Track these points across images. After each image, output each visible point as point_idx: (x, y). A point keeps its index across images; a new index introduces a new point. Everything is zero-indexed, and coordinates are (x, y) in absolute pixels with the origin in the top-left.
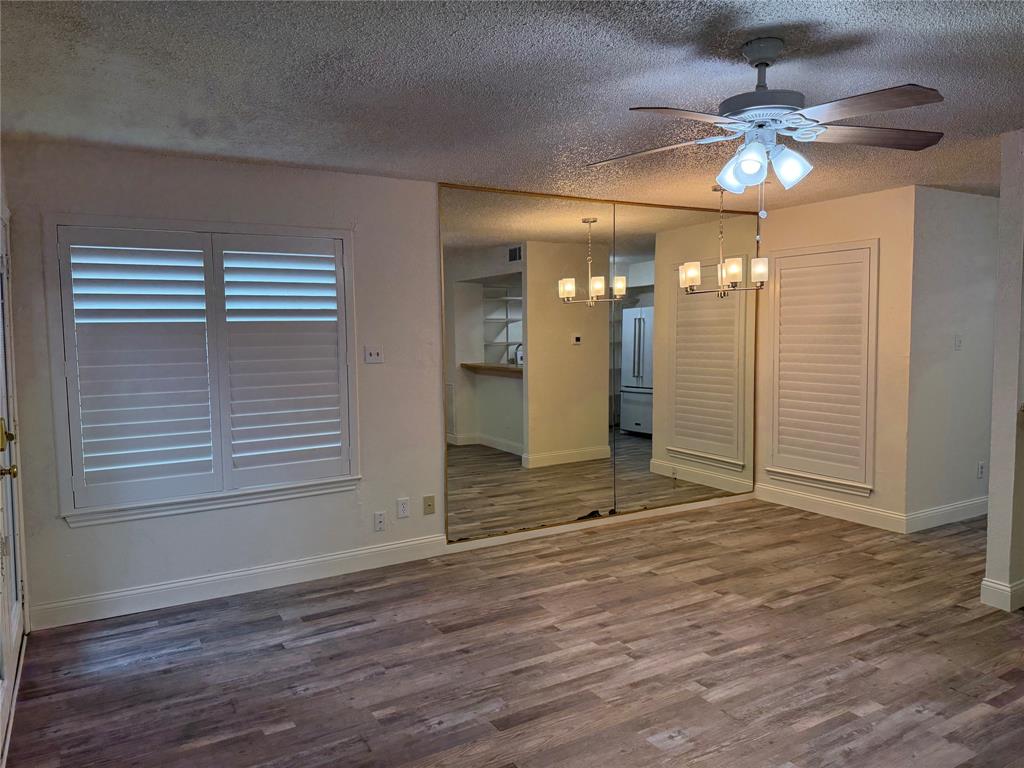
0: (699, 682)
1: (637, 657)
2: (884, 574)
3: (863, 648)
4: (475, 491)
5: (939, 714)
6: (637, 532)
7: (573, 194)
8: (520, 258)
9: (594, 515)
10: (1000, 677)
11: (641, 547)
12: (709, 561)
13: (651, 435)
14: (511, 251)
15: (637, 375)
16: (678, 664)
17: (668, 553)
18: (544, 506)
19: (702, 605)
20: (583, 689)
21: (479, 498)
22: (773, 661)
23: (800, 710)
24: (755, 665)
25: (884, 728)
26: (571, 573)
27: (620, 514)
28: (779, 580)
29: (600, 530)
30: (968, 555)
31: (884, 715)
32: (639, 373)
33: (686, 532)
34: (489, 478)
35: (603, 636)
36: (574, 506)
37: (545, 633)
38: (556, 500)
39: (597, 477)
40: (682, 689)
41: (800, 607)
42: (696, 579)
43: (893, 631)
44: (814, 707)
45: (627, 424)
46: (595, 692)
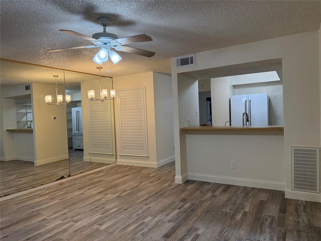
0: (98, 224)
1: (76, 222)
2: (152, 180)
3: (146, 202)
4: (13, 177)
5: (166, 215)
6: (78, 181)
7: (48, 66)
8: (30, 89)
9: (62, 178)
10: (180, 202)
11: (79, 186)
12: (102, 186)
13: (83, 149)
14: (26, 86)
15: (78, 130)
16: (91, 220)
17: (88, 186)
18: (42, 178)
19: (99, 200)
20: (56, 238)
21: (15, 179)
22: (122, 212)
23: (129, 225)
24: (116, 214)
25: (152, 223)
26: (53, 199)
27: (72, 176)
28: (123, 187)
29: (65, 183)
30: (172, 171)
31: (152, 220)
32: (78, 129)
33: (95, 178)
34: (20, 171)
35: (64, 218)
36: (54, 176)
37: (42, 222)
38: (48, 175)
39: (64, 166)
40: (92, 228)
41: (129, 194)
42: (98, 192)
43: (155, 195)
44: (133, 223)
45: (75, 147)
46: (60, 238)
